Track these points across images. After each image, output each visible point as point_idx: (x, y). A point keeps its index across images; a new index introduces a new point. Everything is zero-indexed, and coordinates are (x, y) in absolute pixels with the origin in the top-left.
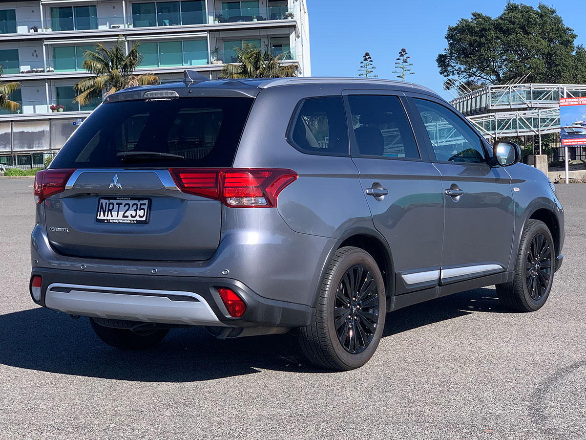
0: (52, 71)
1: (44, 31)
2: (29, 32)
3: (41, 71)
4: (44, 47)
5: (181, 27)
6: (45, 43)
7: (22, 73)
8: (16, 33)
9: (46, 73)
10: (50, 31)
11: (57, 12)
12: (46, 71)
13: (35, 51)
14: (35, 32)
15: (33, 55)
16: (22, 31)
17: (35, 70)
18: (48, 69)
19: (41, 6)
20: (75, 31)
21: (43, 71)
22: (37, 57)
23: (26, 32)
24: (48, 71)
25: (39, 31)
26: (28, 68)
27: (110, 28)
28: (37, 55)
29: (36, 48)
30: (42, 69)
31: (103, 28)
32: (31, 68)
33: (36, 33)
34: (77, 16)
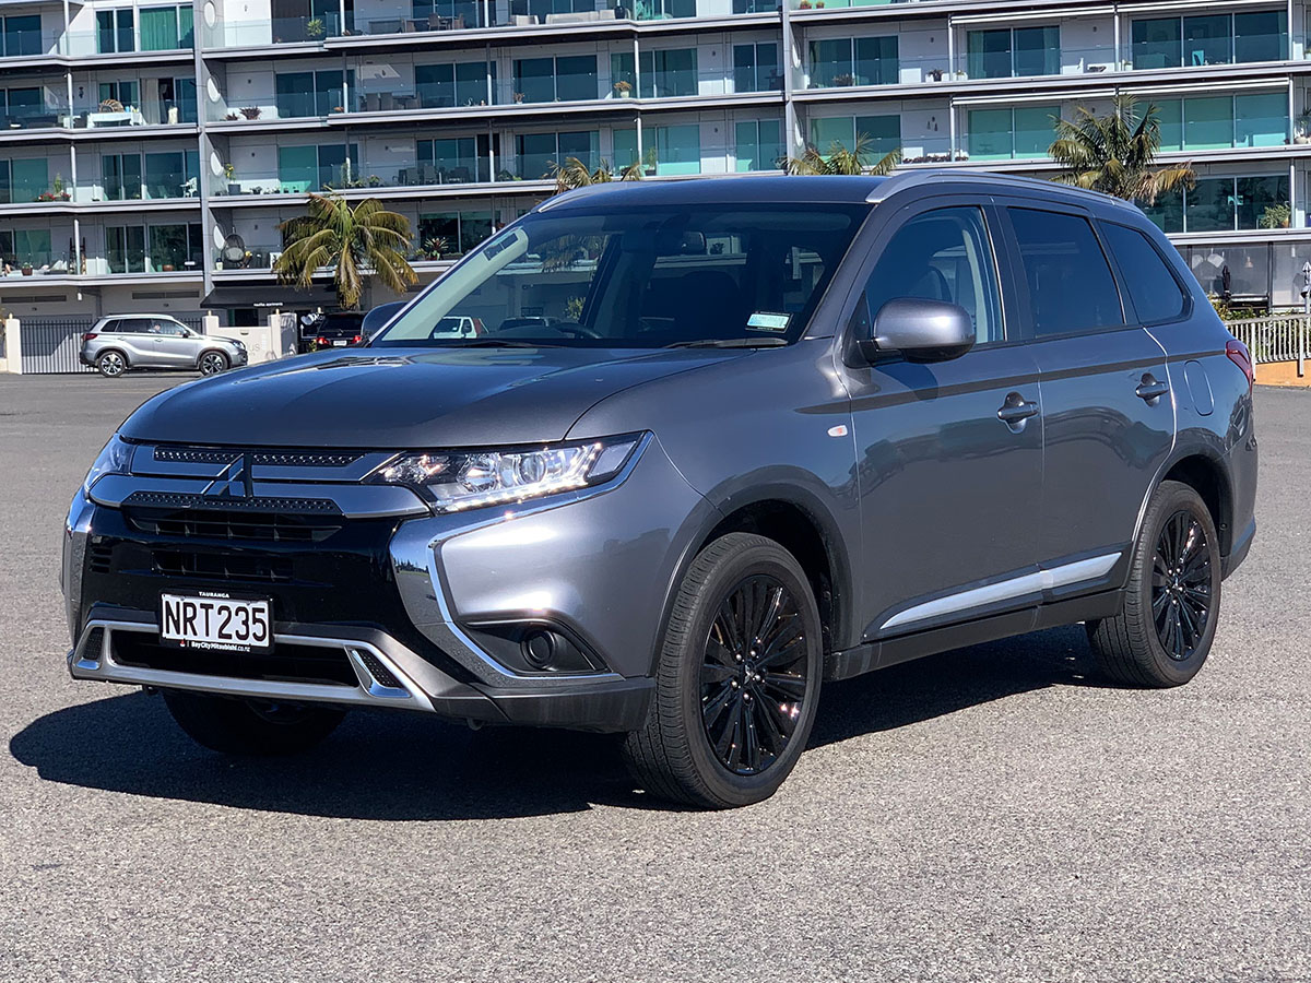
0: (964, 159)
1: (954, 80)
2: (923, 80)
3: (943, 159)
4: (952, 110)
5: (1233, 67)
6: (955, 103)
7: (906, 161)
8: (898, 82)
9: (953, 163)
10: (964, 78)
11: (979, 40)
12: (953, 159)
13: (934, 119)
14: (935, 80)
15: (929, 128)
16: (911, 78)
17: (932, 155)
18: (957, 155)
19: (950, 29)
20: (1013, 78)
21: (949, 159)
22: (936, 129)
23: (918, 82)
24: (958, 159)
25: (945, 78)
26: (918, 152)
27: (1086, 71)
28: (937, 127)
29: (933, 113)
30: (945, 154)
31: (1072, 71)
32: (925, 153)
33: (938, 83)
34: (1020, 47)
